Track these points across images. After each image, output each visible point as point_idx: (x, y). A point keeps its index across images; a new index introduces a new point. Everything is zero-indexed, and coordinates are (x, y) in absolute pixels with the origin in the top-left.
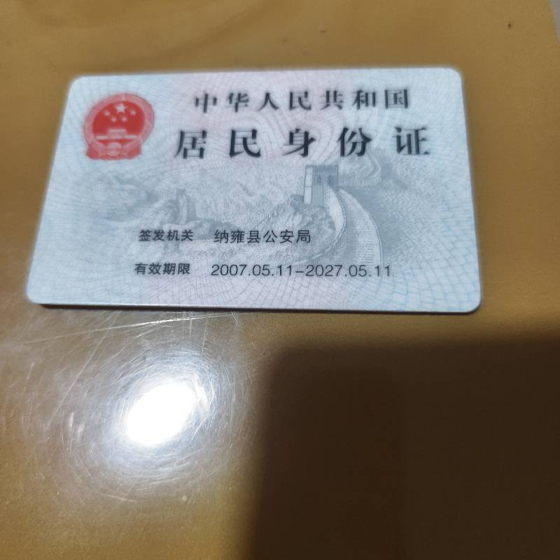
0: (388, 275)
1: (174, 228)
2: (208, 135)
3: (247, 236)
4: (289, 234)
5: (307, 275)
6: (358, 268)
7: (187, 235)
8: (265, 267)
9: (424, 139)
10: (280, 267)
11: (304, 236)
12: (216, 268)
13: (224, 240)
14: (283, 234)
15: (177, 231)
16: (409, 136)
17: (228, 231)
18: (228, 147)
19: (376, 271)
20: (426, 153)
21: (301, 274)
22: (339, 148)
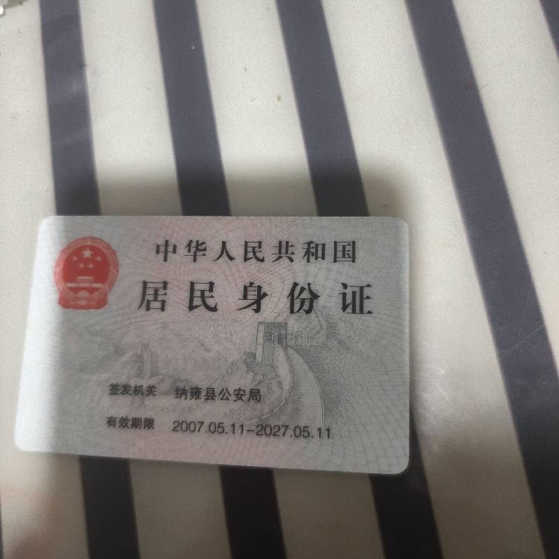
0: (329, 437)
1: (139, 382)
2: (169, 286)
3: (204, 393)
4: (242, 393)
5: (257, 434)
6: (302, 430)
7: (151, 390)
8: (220, 425)
9: (368, 298)
10: (233, 425)
11: (255, 395)
12: (176, 424)
13: (183, 397)
14: (236, 392)
15: (142, 386)
16: (354, 293)
17: (187, 388)
18: (187, 300)
19: (317, 433)
20: (370, 312)
21: (252, 434)
22: (288, 305)
